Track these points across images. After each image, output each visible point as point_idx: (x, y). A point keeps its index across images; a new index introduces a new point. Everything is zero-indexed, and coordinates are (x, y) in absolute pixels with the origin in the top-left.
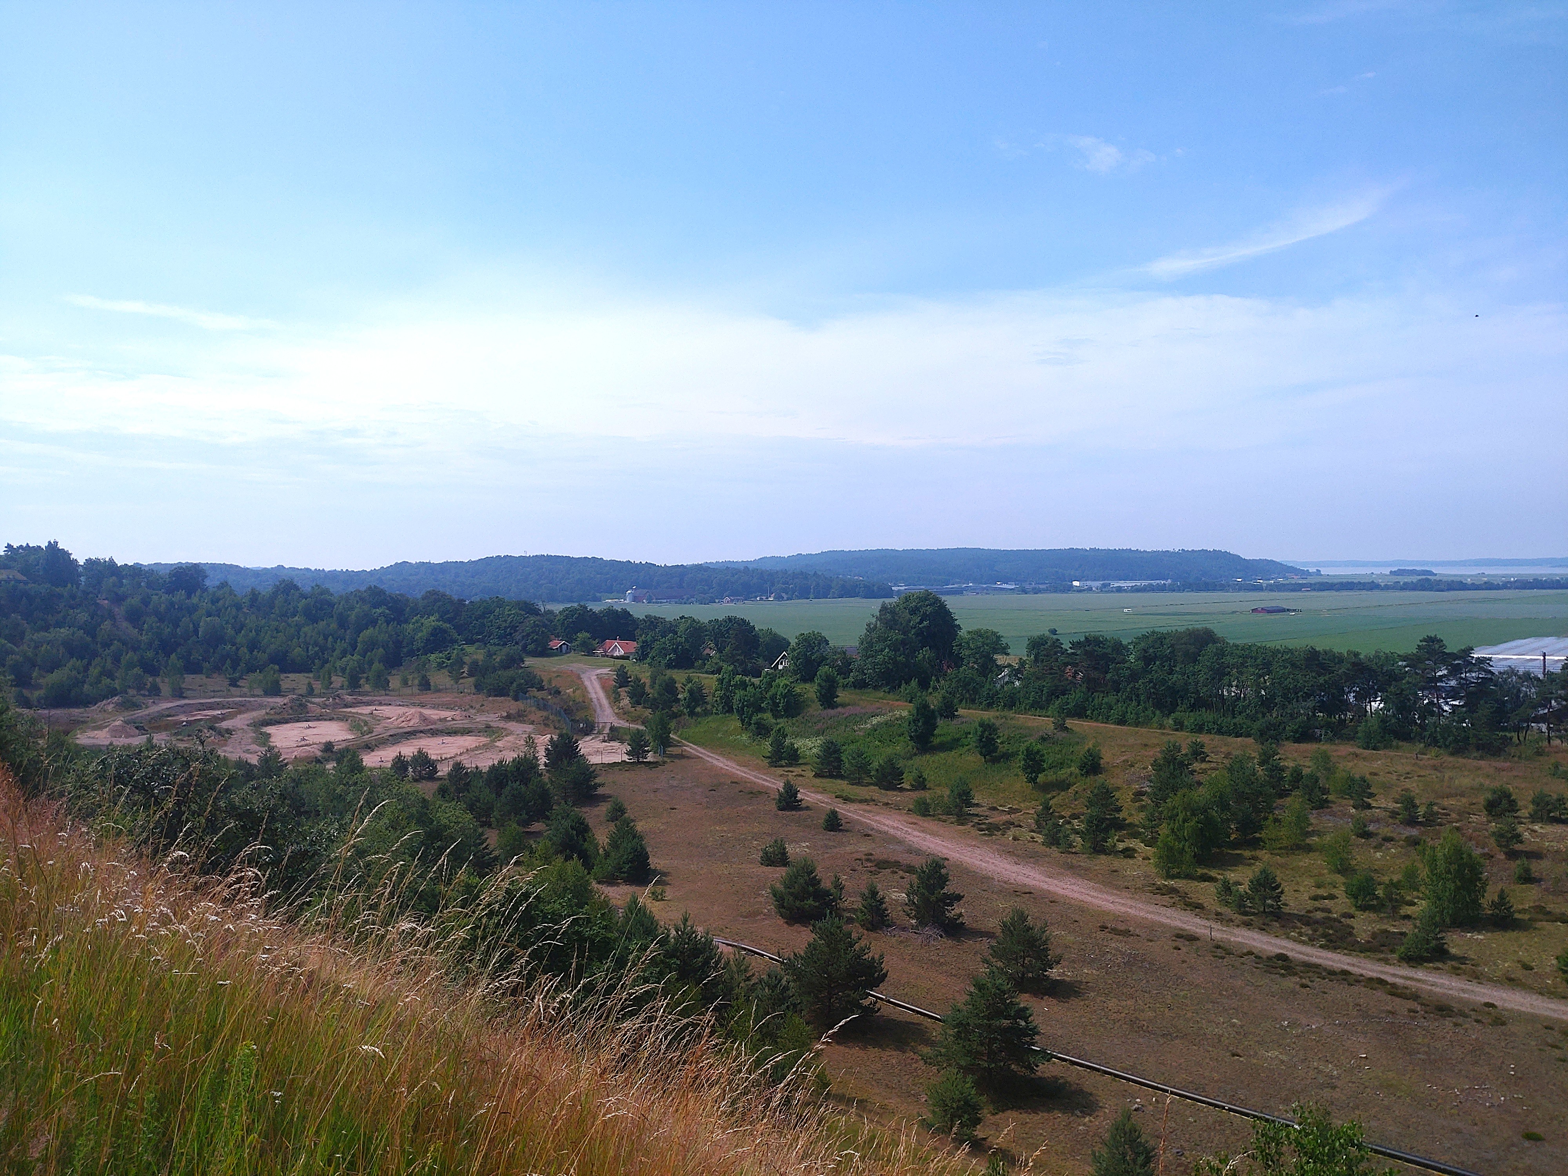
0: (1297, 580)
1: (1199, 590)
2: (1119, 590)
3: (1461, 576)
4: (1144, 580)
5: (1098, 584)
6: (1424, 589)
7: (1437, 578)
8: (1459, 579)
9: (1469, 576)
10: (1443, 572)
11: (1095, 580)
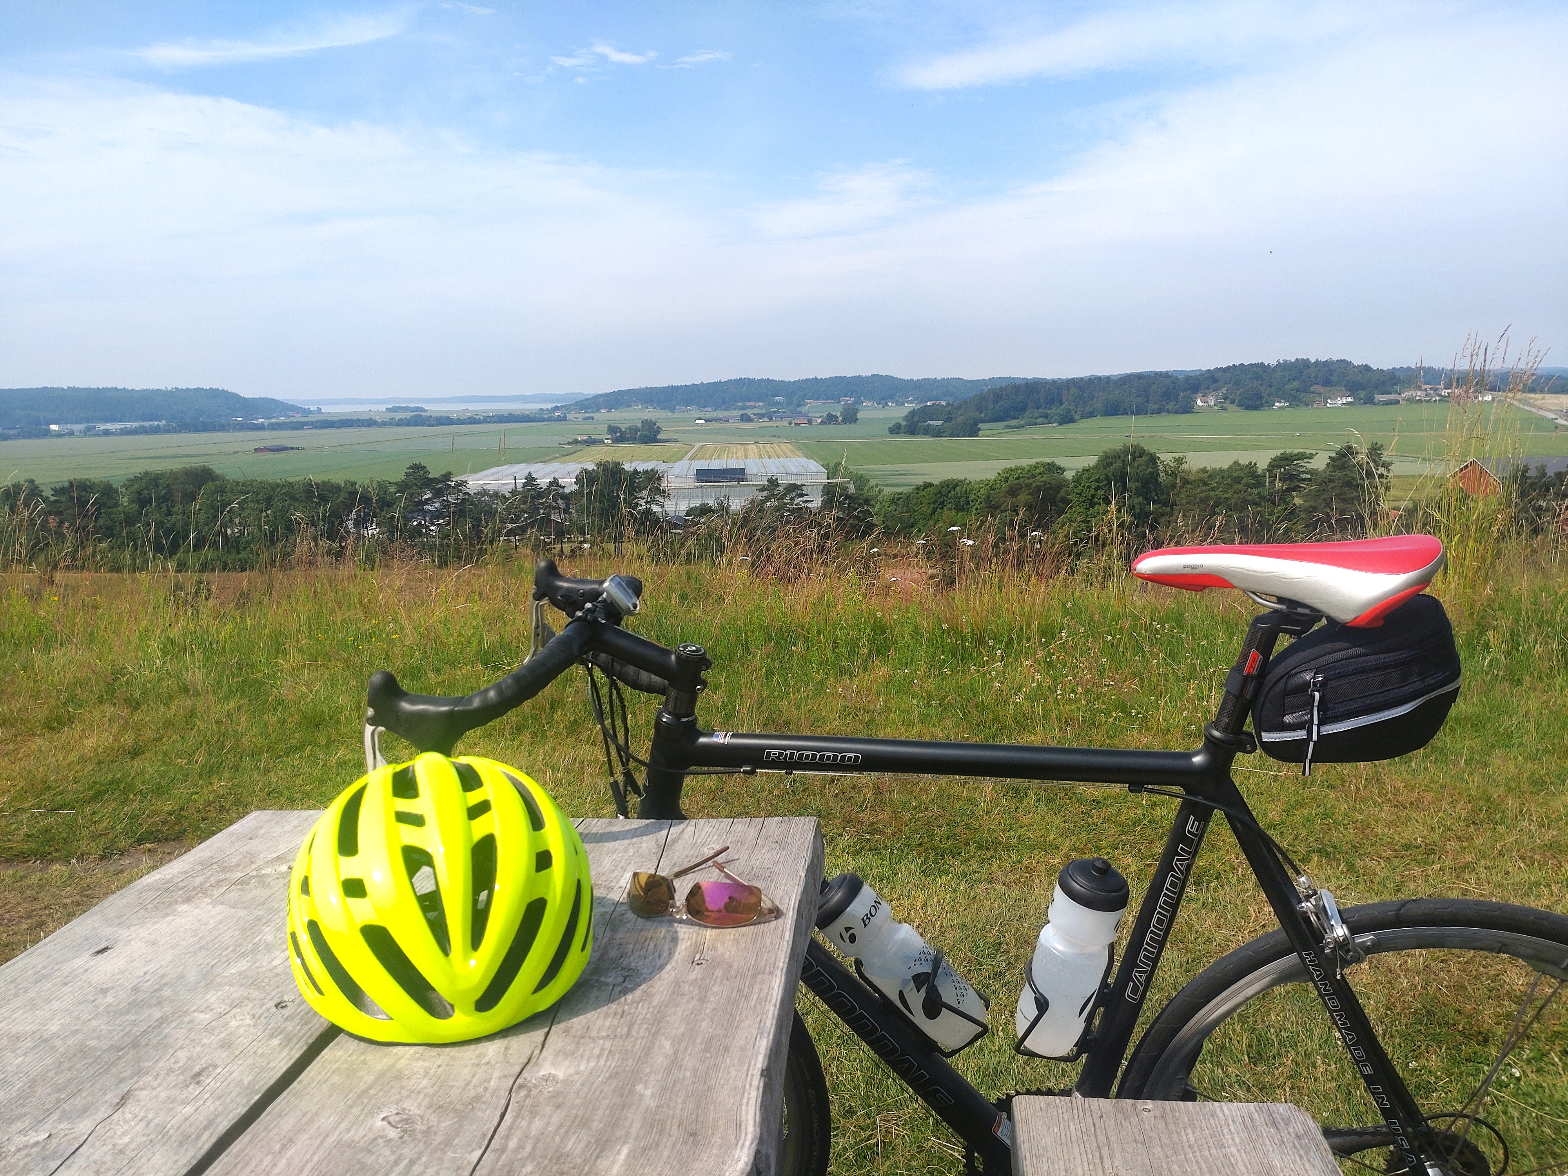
0: (298, 418)
1: (196, 430)
2: (107, 433)
3: (446, 412)
4: (135, 421)
5: (81, 427)
6: (417, 424)
7: (428, 414)
8: (446, 415)
9: (456, 412)
10: (433, 409)
11: (77, 423)
